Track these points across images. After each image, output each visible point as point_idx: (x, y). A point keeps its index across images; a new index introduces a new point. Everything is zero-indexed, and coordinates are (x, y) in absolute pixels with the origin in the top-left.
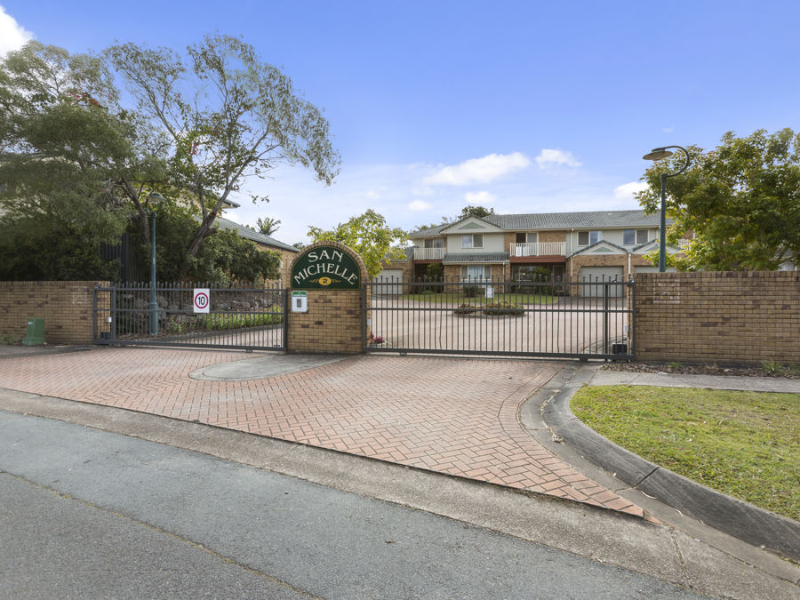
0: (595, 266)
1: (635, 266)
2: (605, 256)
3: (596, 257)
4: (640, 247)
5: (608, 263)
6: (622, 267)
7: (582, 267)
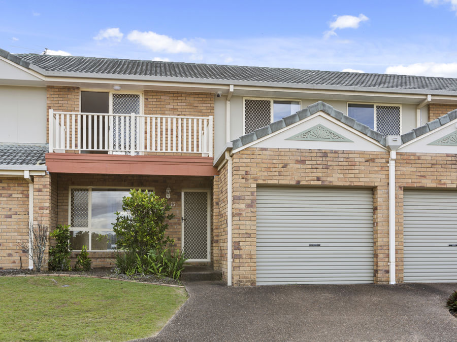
0: (298, 187)
1: (407, 190)
2: (325, 154)
3: (302, 158)
4: (419, 132)
5: (335, 179)
6: (372, 190)
7: (259, 186)
